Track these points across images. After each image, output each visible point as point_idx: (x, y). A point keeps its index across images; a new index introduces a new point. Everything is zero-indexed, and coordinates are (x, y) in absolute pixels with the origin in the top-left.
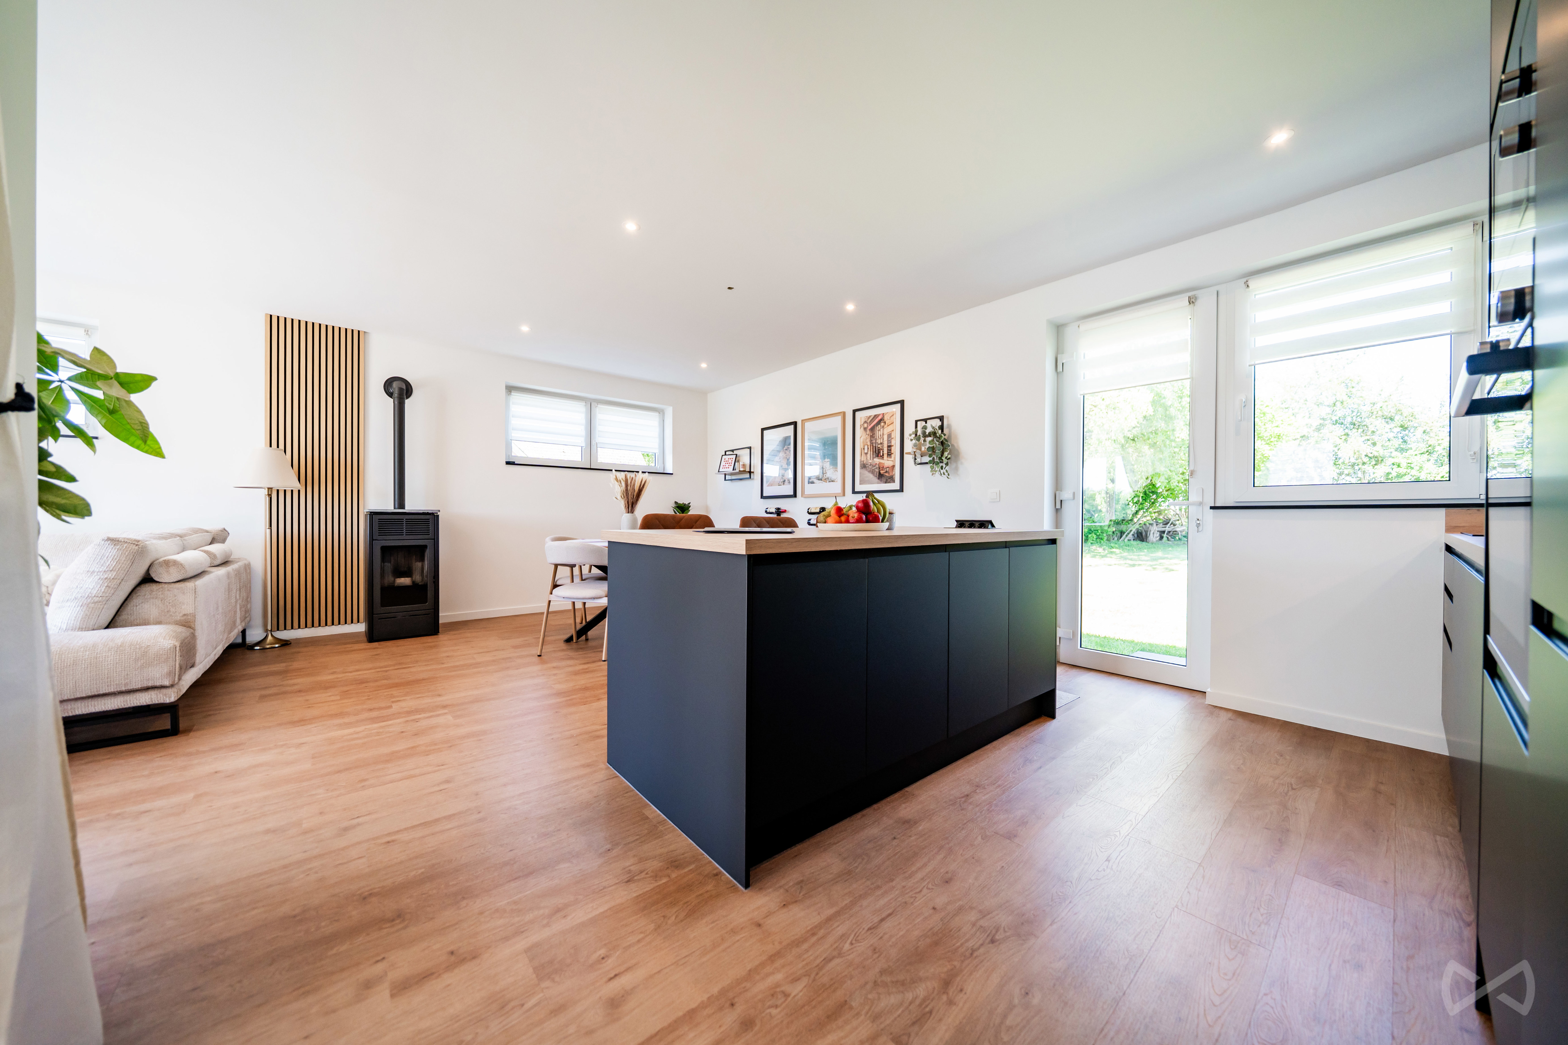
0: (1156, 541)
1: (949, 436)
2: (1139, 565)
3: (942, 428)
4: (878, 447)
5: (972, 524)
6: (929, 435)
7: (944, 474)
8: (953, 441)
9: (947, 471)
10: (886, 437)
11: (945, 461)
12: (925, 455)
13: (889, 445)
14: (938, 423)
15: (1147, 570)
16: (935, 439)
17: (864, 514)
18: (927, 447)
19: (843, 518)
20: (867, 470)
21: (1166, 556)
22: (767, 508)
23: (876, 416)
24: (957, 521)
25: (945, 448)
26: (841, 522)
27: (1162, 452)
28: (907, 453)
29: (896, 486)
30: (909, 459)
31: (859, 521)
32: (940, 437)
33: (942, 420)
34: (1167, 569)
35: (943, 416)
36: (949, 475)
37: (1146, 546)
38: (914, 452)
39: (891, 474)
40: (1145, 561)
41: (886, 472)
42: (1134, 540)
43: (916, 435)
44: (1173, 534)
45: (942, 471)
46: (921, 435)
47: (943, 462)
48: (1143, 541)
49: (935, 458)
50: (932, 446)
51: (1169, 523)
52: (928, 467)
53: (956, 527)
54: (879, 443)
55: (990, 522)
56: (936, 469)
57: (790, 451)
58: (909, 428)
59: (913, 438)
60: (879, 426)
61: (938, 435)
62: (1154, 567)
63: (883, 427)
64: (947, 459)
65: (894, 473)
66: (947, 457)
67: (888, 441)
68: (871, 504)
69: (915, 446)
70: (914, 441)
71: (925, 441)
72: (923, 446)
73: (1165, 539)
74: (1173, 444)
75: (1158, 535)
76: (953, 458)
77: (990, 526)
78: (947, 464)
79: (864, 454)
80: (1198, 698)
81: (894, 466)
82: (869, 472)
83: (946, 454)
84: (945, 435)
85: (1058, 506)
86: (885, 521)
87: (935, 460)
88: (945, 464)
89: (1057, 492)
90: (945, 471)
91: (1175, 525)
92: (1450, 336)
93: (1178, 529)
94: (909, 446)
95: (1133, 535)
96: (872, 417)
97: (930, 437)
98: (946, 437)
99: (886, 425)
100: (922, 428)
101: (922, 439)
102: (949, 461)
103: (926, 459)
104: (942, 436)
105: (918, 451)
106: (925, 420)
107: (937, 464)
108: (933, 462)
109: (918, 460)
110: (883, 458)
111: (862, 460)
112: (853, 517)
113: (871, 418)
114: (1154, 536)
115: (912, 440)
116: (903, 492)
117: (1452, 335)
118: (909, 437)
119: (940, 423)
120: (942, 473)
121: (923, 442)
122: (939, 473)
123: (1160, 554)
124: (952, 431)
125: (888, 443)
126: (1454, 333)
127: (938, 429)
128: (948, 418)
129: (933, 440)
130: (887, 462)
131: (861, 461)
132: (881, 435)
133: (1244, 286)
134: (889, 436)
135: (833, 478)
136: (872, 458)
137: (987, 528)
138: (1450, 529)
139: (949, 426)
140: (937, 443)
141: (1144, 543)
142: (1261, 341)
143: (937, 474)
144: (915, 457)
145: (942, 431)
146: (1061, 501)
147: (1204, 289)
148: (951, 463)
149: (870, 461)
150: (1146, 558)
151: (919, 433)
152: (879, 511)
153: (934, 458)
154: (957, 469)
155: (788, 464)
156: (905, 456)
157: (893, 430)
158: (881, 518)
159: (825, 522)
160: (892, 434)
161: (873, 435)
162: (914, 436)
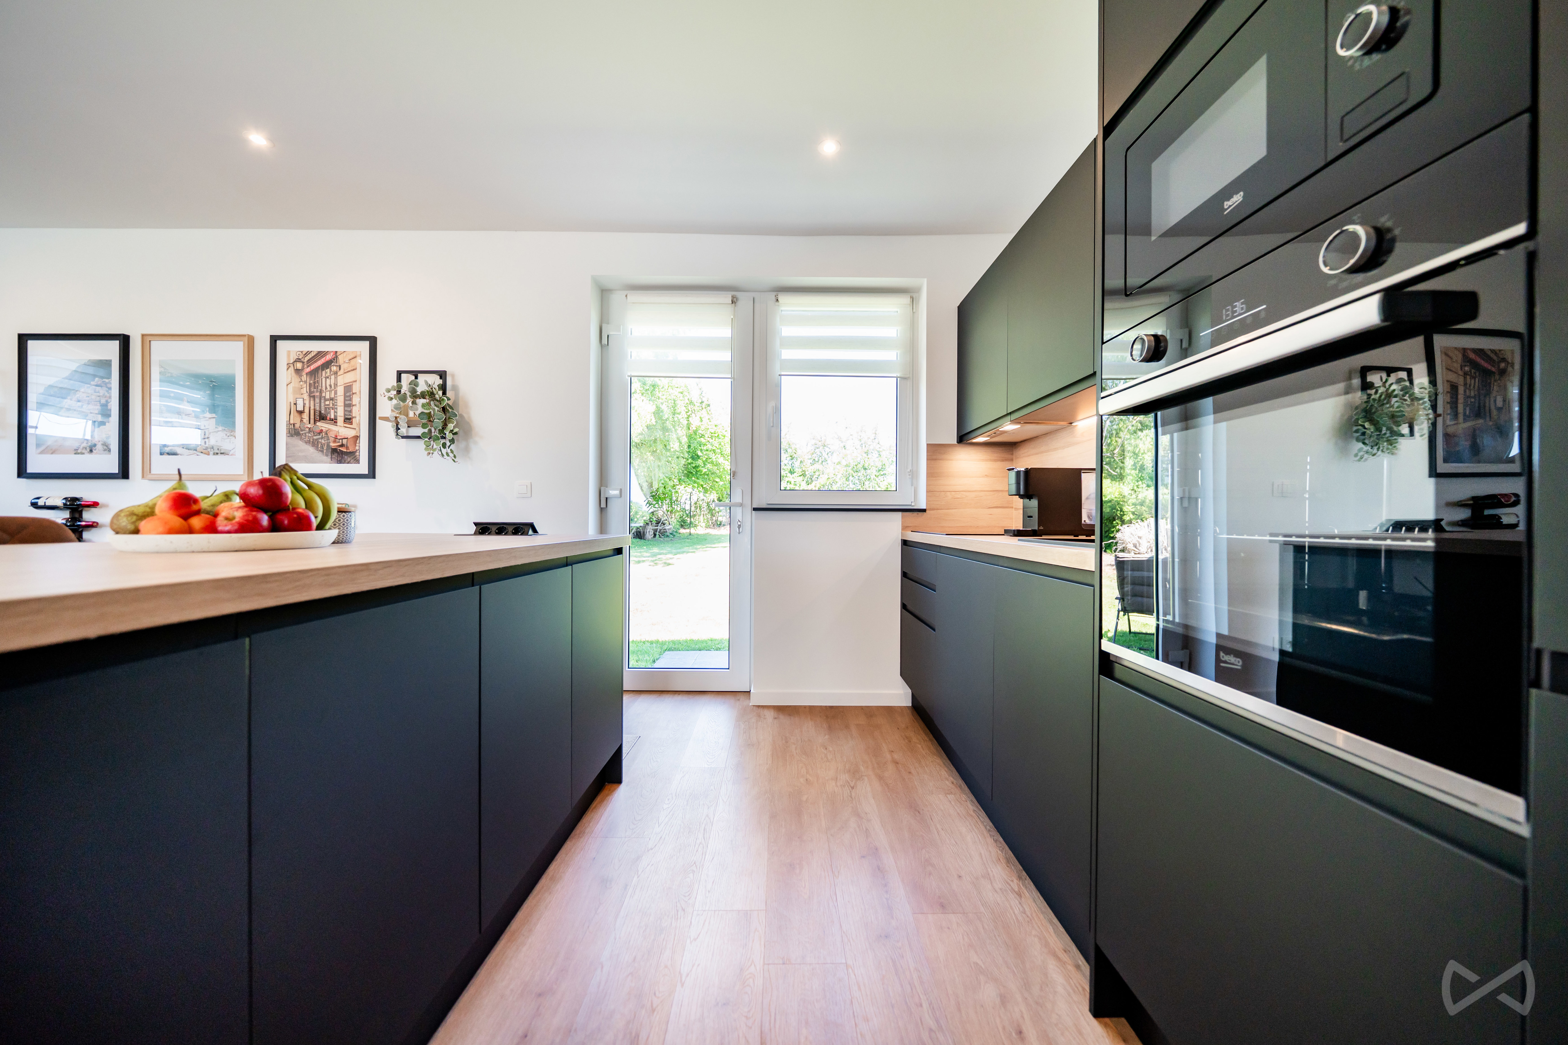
0: (651, 538)
1: (456, 402)
2: (643, 561)
3: (443, 388)
4: (325, 405)
5: (501, 529)
6: (423, 395)
7: (448, 454)
8: (461, 410)
9: (452, 451)
10: (341, 391)
11: (449, 436)
12: (415, 426)
13: (347, 402)
14: (436, 381)
15: (650, 565)
16: (432, 402)
17: (265, 512)
18: (417, 413)
19: (196, 522)
20: (301, 439)
21: (662, 551)
22: (38, 498)
23: (320, 354)
24: (476, 524)
25: (449, 418)
26: (190, 531)
27: (660, 460)
28: (381, 418)
29: (362, 467)
30: (385, 430)
31: (248, 526)
32: (440, 401)
33: (443, 377)
34: (665, 563)
35: (445, 372)
36: (455, 457)
37: (644, 544)
38: (396, 418)
39: (351, 450)
40: (646, 557)
41: (342, 445)
42: (634, 538)
43: (399, 392)
44: (663, 533)
45: (444, 451)
46: (408, 394)
47: (445, 438)
48: (641, 539)
49: (433, 430)
50: (428, 411)
51: (660, 522)
52: (421, 444)
53: (475, 534)
54: (328, 397)
55: (532, 526)
56: (435, 446)
57: (110, 389)
58: (386, 380)
59: (392, 396)
60: (328, 370)
61: (437, 396)
62: (656, 562)
63: (336, 373)
64: (453, 434)
65: (357, 448)
66: (452, 431)
67: (345, 396)
68: (288, 489)
69: (396, 408)
70: (394, 402)
71: (414, 403)
72: (412, 410)
73: (657, 536)
74: (668, 454)
75: (652, 533)
76: (461, 433)
77: (531, 532)
78: (452, 441)
79: (297, 414)
80: (743, 701)
81: (357, 438)
82: (307, 442)
83: (451, 426)
84: (449, 399)
85: (603, 505)
86: (328, 526)
87: (433, 434)
88: (450, 441)
89: (602, 488)
90: (449, 451)
91: (664, 524)
92: (896, 379)
93: (666, 528)
94: (385, 407)
95: (633, 533)
96: (313, 354)
97: (424, 398)
98: (450, 403)
99: (342, 371)
100: (410, 384)
101: (409, 401)
102: (455, 437)
103: (418, 431)
104: (443, 399)
105: (403, 417)
106: (416, 374)
107: (436, 439)
108: (429, 436)
109: (403, 431)
110: (336, 422)
111: (292, 422)
112: (227, 519)
113: (310, 356)
114: (649, 534)
115: (391, 399)
116: (374, 477)
117: (898, 379)
118: (386, 394)
119: (441, 382)
120: (445, 454)
121: (411, 405)
122: (440, 453)
123: (656, 550)
124: (461, 394)
125: (345, 400)
126: (899, 377)
127: (437, 388)
128: (453, 376)
129: (429, 404)
130: (343, 431)
131: (289, 423)
132: (330, 386)
133: (774, 299)
134: (348, 388)
135: (226, 446)
136: (312, 421)
137: (527, 534)
138: (904, 528)
139: (455, 388)
140: (436, 409)
141: (642, 540)
142: (787, 354)
143: (436, 454)
144: (397, 425)
145: (444, 393)
146: (607, 498)
147: (746, 293)
148: (458, 440)
149: (309, 426)
150: (648, 554)
151: (405, 389)
152: (309, 505)
153: (430, 431)
154: (467, 450)
155: (106, 414)
156: (379, 423)
157: (356, 381)
158: (315, 522)
159: (136, 531)
160: (354, 387)
161: (314, 383)
162: (395, 392)
